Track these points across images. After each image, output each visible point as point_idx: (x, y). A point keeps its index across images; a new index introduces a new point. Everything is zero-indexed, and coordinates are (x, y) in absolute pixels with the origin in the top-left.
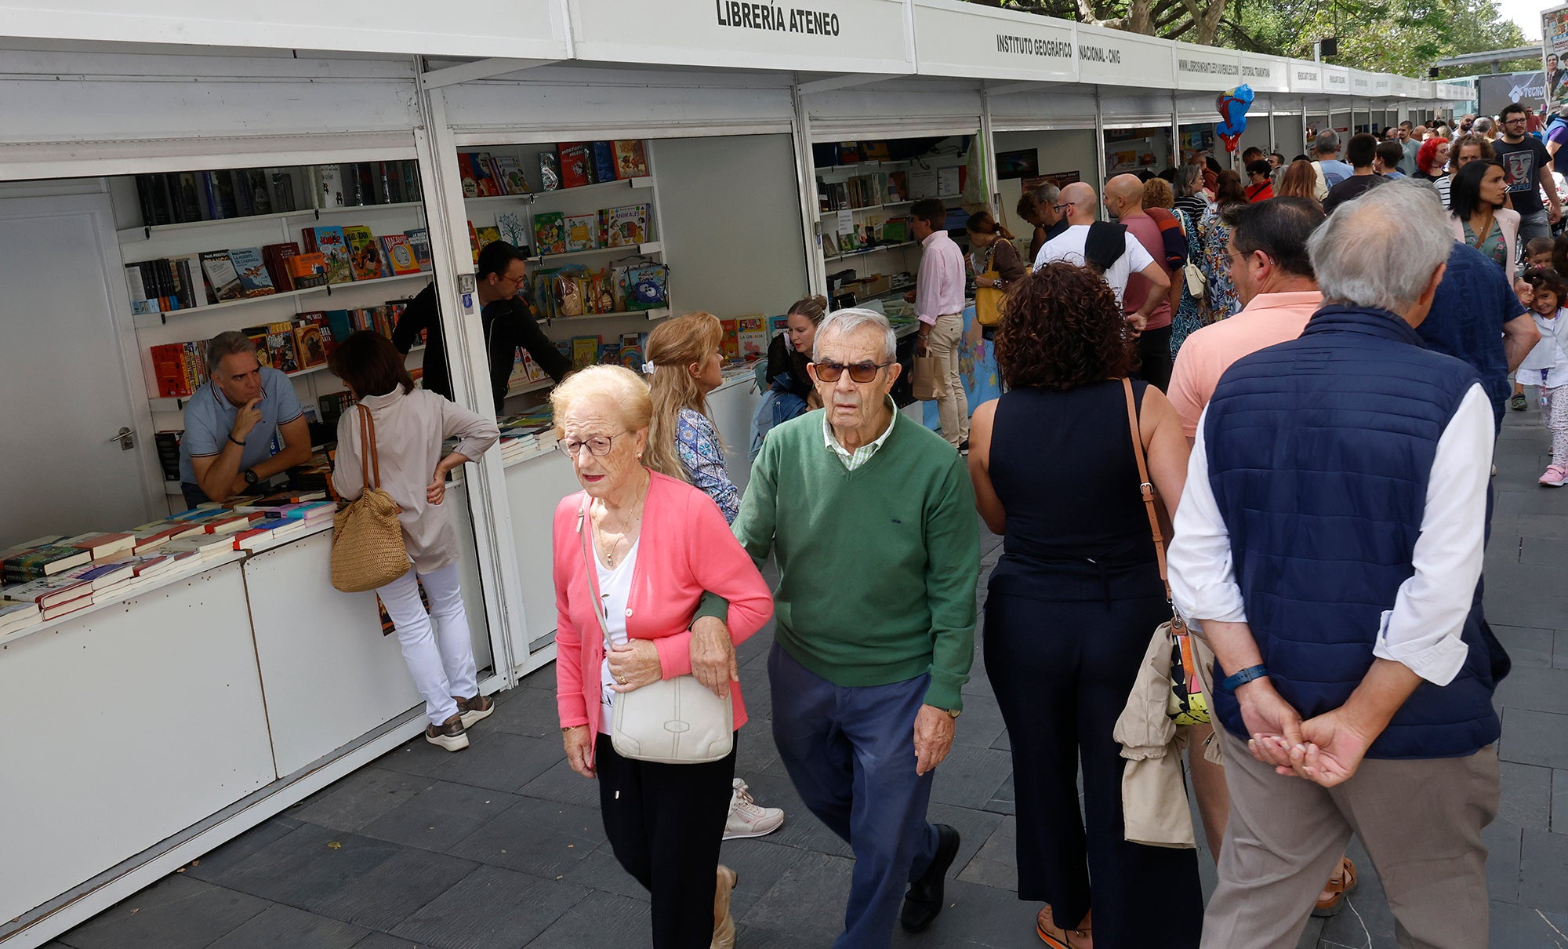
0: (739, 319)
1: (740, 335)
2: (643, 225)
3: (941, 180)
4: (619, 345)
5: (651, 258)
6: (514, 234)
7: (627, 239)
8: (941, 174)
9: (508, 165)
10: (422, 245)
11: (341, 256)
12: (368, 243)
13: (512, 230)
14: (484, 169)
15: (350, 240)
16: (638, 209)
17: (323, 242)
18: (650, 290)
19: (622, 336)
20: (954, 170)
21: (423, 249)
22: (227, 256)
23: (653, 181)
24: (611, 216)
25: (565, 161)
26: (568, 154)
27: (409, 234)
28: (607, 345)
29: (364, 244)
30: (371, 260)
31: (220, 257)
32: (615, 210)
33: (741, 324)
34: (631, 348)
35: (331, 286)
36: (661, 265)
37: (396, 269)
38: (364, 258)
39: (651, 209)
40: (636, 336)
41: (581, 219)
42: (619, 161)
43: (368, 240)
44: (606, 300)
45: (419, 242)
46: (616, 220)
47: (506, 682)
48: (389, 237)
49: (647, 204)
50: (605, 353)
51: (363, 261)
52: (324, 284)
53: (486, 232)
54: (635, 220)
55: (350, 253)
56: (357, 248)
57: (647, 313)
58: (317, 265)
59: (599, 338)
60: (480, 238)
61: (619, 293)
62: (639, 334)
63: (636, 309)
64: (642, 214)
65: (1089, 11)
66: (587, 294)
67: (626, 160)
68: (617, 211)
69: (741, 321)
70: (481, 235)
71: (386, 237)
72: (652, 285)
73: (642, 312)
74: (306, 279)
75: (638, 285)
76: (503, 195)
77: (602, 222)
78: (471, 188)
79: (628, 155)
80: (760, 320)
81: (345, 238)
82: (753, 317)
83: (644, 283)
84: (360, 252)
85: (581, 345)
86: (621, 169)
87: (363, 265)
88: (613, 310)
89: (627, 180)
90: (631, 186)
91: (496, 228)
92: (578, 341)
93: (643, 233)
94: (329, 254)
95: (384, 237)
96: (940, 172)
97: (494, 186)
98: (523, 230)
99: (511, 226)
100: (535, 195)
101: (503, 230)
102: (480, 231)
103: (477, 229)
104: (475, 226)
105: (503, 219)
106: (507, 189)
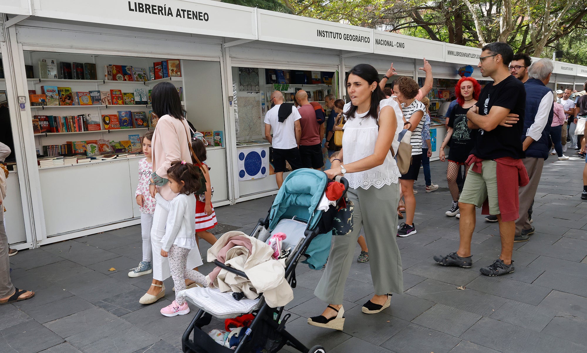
6: (141, 96)
9: (137, 71)
10: (96, 96)
11: (55, 97)
12: (69, 93)
13: (140, 95)
14: (128, 72)
15: (61, 91)
17: (48, 91)
21: (96, 98)
22: (5, 93)
23: (183, 79)
25: (156, 70)
26: (157, 68)
27: (90, 92)
29: (67, 94)
30: (69, 99)
31: (2, 93)
33: (206, 134)
35: (44, 106)
37: (80, 104)
38: (65, 98)
39: (182, 89)
42: (170, 71)
43: (69, 92)
45: (94, 95)
47: (32, 246)
48: (81, 92)
49: (181, 87)
51: (65, 99)
52: (42, 105)
53: (127, 95)
55: (59, 96)
56: (63, 95)
58: (42, 99)
60: (124, 96)
65: (482, 39)
67: (172, 70)
69: (206, 132)
70: (125, 95)
71: (79, 92)
74: (35, 103)
76: (135, 81)
78: (121, 78)
79: (174, 69)
81: (58, 91)
82: (209, 131)
84: (64, 96)
86: (170, 74)
87: (65, 101)
89: (170, 78)
90: (171, 80)
91: (133, 94)
94: (50, 96)
95: (78, 92)
97: (131, 77)
98: (145, 95)
99: (140, 93)
100: (146, 82)
101: (136, 94)
102: (125, 94)
103: (124, 93)
104: (123, 92)
105: (136, 91)
106: (136, 79)
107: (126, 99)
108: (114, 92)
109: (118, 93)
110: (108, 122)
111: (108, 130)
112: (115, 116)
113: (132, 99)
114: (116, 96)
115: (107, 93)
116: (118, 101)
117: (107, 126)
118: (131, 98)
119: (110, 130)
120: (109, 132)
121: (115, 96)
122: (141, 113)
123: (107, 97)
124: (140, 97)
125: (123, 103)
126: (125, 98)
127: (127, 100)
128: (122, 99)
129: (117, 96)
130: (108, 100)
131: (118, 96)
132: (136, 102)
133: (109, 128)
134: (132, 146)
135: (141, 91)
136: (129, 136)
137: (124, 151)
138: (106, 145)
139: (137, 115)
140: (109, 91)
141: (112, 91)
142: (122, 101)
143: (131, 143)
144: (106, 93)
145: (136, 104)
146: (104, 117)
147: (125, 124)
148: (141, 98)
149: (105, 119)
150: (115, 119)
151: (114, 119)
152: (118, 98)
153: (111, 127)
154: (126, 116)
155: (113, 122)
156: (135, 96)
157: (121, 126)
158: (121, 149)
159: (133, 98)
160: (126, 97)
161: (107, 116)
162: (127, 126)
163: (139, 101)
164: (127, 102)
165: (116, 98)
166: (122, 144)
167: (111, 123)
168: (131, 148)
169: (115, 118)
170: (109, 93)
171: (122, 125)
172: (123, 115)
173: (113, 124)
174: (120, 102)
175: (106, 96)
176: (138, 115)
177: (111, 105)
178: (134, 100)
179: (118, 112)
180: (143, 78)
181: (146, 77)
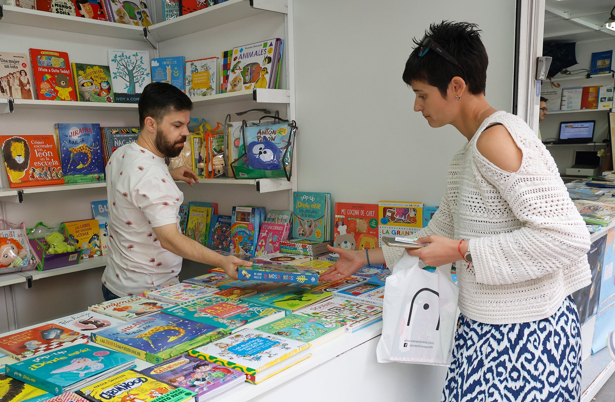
0: (382, 205)
1: (382, 228)
2: (269, 66)
3: (564, 98)
4: (230, 217)
5: (277, 112)
6: (131, 77)
7: (248, 85)
8: (566, 93)
13: (130, 74)
16: (265, 45)
18: (265, 152)
19: (234, 208)
20: (578, 90)
24: (234, 56)
28: (221, 217)
32: (239, 49)
34: (244, 224)
36: (287, 121)
39: (282, 46)
40: (249, 210)
41: (204, 62)
44: (218, 161)
46: (239, 62)
49: (278, 40)
50: (217, 225)
53: (88, 71)
54: (260, 60)
57: (258, 183)
59: (215, 207)
60: (78, 75)
61: (234, 155)
62: (254, 209)
63: (246, 176)
64: (270, 52)
66: (200, 153)
68: (241, 50)
69: (385, 210)
70: (81, 72)
72: (269, 145)
73: (253, 182)
75: (253, 144)
76: (110, 21)
77: (226, 67)
78: (67, 10)
80: (414, 210)
82: (404, 206)
83: (258, 143)
85: (196, 213)
88: (224, 176)
91: (107, 68)
92: (195, 208)
93: (267, 77)
96: (565, 91)
97: (102, 13)
98: (147, 75)
99: (130, 68)
100: (150, 28)
101: (116, 71)
102: (81, 67)
103: (76, 64)
104: (74, 59)
105: (118, 59)
106: (117, 17)
107: (83, 85)
108: (44, 59)
109: (58, 62)
110: (20, 160)
111: (15, 193)
112: (47, 139)
113: (105, 86)
114: (51, 74)
115: (17, 59)
116: (57, 88)
117: (16, 176)
118: (100, 81)
119: (26, 191)
120: (21, 195)
121: (46, 73)
122: (134, 130)
123: (18, 75)
124: (130, 82)
125: (74, 96)
126: (81, 79)
127: (89, 89)
128: (71, 83)
129: (53, 71)
130: (22, 84)
131: (57, 73)
132: (116, 95)
133: (25, 183)
134: (102, 237)
135: (133, 59)
136: (93, 203)
137: (75, 259)
138: (13, 241)
139: (119, 139)
140: (27, 53)
141: (35, 53)
142: (70, 89)
143: (101, 226)
144: (13, 59)
145: (116, 101)
146: (8, 145)
147: (80, 166)
148: (132, 83)
149: (12, 149)
150: (48, 149)
151: (44, 149)
152: (54, 81)
153: (33, 176)
154: (83, 141)
155: (38, 159)
156: (112, 75)
157: (65, 173)
158: (68, 254)
159: (108, 83)
160: (86, 78)
161: (18, 140)
162: (85, 174)
163: (125, 91)
164: (87, 96)
165: (48, 77)
166: (71, 230)
167: (32, 165)
168: (98, 243)
169: (48, 146)
170: (27, 60)
171: (70, 170)
172: (75, 138)
173: (40, 167)
174: (64, 92)
175: (15, 70)
176: (124, 138)
177: (33, 101)
178: (109, 90)
179: (59, 127)
180: (138, 16)
181: (148, 14)
